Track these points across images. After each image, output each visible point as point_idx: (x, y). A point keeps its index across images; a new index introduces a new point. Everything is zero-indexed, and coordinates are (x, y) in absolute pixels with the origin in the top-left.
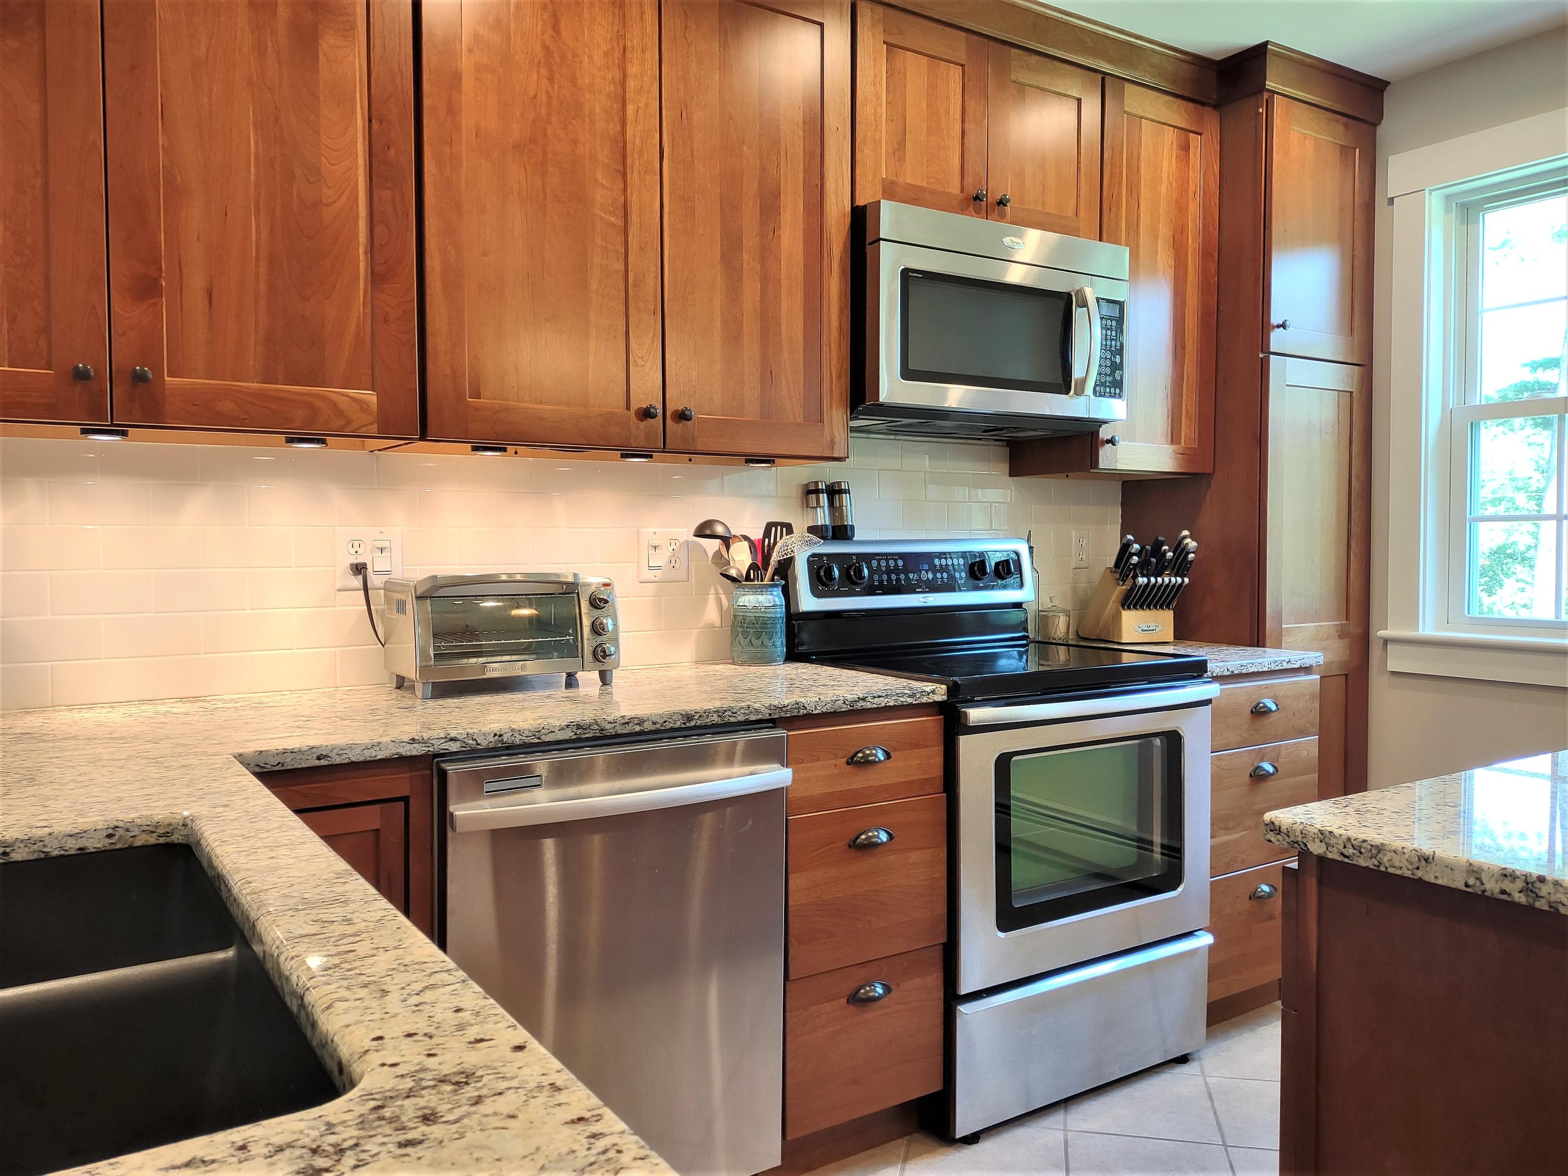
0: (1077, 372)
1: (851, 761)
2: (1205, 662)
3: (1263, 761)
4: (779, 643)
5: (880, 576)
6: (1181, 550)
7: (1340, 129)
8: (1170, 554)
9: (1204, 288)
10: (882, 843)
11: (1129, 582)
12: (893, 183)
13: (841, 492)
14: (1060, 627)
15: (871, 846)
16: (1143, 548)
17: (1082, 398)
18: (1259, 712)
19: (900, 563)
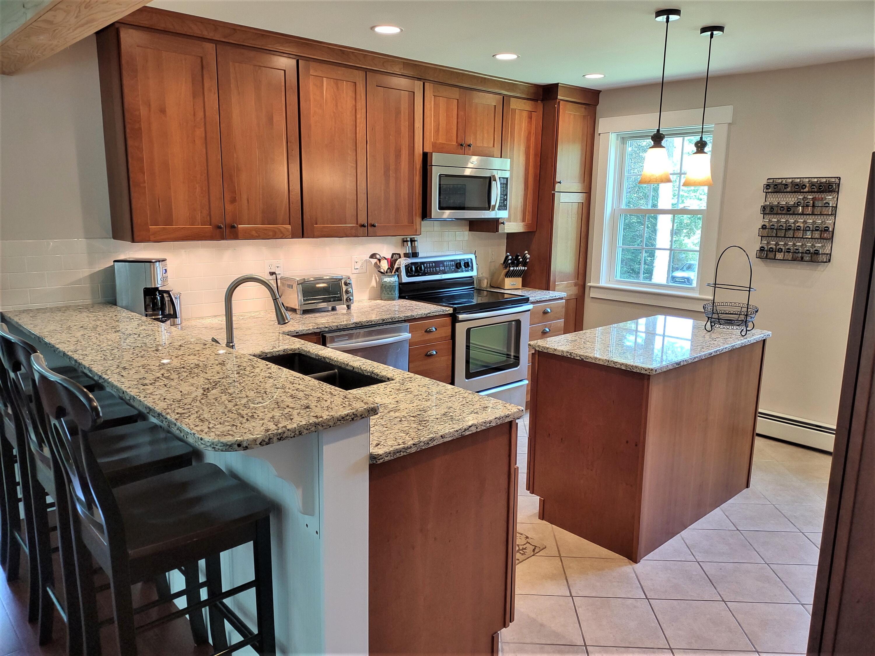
0: (493, 203)
1: (426, 331)
2: (529, 298)
3: (546, 328)
4: (397, 293)
5: (427, 269)
6: (524, 258)
7: (583, 110)
8: (521, 260)
9: (535, 167)
10: (434, 355)
11: (508, 268)
12: (435, 143)
13: (414, 241)
14: (485, 284)
15: (431, 355)
16: (512, 257)
17: (494, 212)
18: (545, 313)
19: (434, 264)
